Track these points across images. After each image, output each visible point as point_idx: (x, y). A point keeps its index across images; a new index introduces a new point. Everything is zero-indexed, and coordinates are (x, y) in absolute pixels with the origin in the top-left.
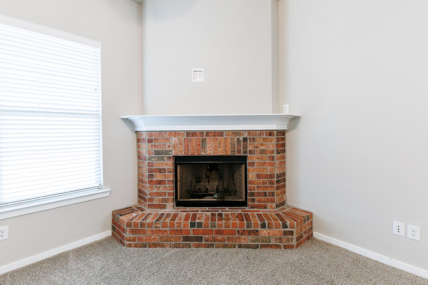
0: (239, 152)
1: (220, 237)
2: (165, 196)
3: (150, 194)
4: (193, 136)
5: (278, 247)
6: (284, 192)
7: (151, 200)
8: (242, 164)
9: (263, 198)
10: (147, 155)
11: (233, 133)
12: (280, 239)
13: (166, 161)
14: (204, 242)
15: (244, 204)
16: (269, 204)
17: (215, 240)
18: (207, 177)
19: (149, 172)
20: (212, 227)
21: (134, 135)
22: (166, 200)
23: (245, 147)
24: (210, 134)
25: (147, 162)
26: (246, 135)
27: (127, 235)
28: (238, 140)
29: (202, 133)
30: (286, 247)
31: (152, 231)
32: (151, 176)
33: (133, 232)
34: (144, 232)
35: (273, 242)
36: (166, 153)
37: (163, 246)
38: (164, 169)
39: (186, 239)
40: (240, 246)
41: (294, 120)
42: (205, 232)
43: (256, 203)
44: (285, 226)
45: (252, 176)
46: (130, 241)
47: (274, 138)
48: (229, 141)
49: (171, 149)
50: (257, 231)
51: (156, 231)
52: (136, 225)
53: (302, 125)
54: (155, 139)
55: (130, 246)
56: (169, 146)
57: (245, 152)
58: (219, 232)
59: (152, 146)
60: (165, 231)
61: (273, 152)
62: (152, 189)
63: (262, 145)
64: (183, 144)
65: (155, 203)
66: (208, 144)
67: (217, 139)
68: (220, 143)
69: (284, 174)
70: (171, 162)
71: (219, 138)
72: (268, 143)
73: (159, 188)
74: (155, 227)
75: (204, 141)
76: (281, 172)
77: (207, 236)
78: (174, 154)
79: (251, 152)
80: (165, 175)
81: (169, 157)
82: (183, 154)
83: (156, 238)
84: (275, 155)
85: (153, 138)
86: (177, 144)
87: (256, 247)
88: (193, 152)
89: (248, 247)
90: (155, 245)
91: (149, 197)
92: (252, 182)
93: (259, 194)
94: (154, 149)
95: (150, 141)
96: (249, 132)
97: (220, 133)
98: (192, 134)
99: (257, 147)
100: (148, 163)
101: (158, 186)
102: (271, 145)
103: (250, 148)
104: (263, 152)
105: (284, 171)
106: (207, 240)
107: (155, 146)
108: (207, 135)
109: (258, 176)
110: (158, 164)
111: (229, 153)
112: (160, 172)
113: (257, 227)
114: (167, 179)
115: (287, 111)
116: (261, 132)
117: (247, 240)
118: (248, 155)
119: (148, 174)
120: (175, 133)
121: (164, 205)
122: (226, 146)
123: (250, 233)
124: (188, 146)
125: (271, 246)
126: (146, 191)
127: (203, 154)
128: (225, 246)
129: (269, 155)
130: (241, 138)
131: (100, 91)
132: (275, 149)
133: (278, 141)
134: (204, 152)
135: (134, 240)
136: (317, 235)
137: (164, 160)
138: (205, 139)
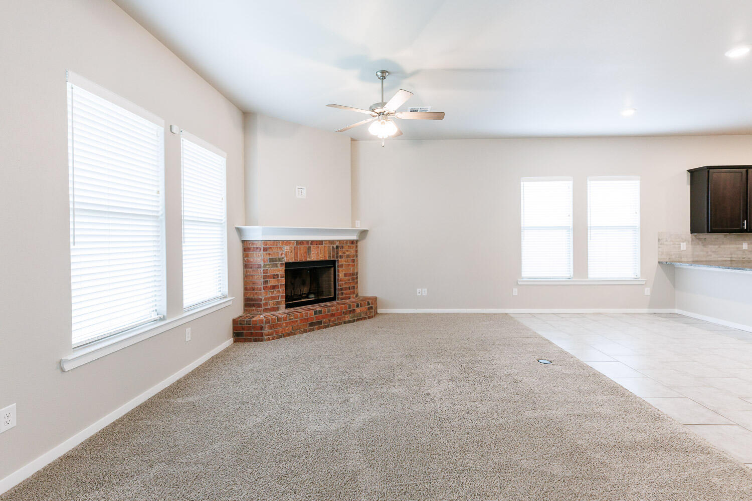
0: (333, 257)
1: (333, 319)
2: (278, 299)
3: (265, 299)
4: (301, 245)
5: (365, 318)
6: (357, 288)
7: (266, 304)
8: (331, 267)
9: (348, 291)
10: (262, 263)
11: (330, 242)
12: (366, 313)
13: (279, 268)
14: (323, 325)
15: (334, 299)
16: (352, 296)
17: (330, 321)
18: (292, 284)
19: (264, 279)
20: (328, 312)
21: (242, 244)
22: (279, 303)
23: (337, 253)
24: (313, 243)
25: (262, 269)
26: (338, 244)
27: (266, 331)
28: (333, 247)
29: (307, 242)
30: (369, 318)
31: (287, 324)
32: (266, 282)
33: (271, 327)
34: (280, 325)
35: (363, 316)
36: (280, 260)
37: (295, 334)
38: (277, 275)
39: (311, 324)
40: (345, 323)
41: (364, 233)
42: (324, 317)
43: (344, 296)
44: (369, 304)
45: (341, 275)
46: (268, 335)
47: (354, 246)
48: (327, 249)
49: (283, 256)
50: (354, 310)
51: (290, 323)
52: (273, 320)
53: (370, 236)
54: (270, 248)
55: (268, 339)
56: (282, 254)
57: (337, 257)
58: (333, 315)
59: (267, 254)
60: (297, 321)
62: (267, 294)
63: (347, 251)
64: (293, 251)
65: (269, 307)
66: (313, 251)
67: (318, 247)
68: (321, 250)
69: (357, 273)
70: (283, 268)
71: (320, 246)
72: (351, 250)
73: (273, 292)
74: (290, 319)
75: (309, 248)
77: (325, 320)
78: (285, 261)
79: (341, 257)
80: (278, 280)
81: (282, 264)
82: (293, 260)
83: (289, 328)
84: (355, 258)
85: (268, 247)
86: (289, 252)
87: (354, 321)
88: (301, 258)
89: (349, 322)
90: (289, 335)
91: (264, 302)
92: (341, 280)
93: (346, 289)
94: (268, 257)
95: (265, 250)
96: (340, 241)
97: (320, 242)
98: (300, 243)
99: (344, 253)
100: (264, 270)
101: (272, 291)
102: (353, 251)
103: (340, 254)
104: (348, 256)
105: (357, 271)
106: (324, 323)
107: (269, 254)
108: (311, 244)
109: (345, 275)
110: (272, 271)
111: (327, 259)
112: (274, 278)
113: (354, 307)
114: (279, 284)
115: (360, 226)
116: (347, 241)
117: (348, 317)
118: (339, 259)
119: (263, 280)
120: (287, 242)
121: (278, 307)
122: (325, 252)
123: (350, 312)
124: (297, 253)
125: (361, 319)
126: (260, 297)
127: (308, 259)
128: (337, 325)
129: (352, 258)
130: (335, 246)
132: (353, 254)
133: (356, 248)
134: (310, 258)
135: (272, 334)
136: (379, 311)
137: (277, 267)
138: (310, 247)
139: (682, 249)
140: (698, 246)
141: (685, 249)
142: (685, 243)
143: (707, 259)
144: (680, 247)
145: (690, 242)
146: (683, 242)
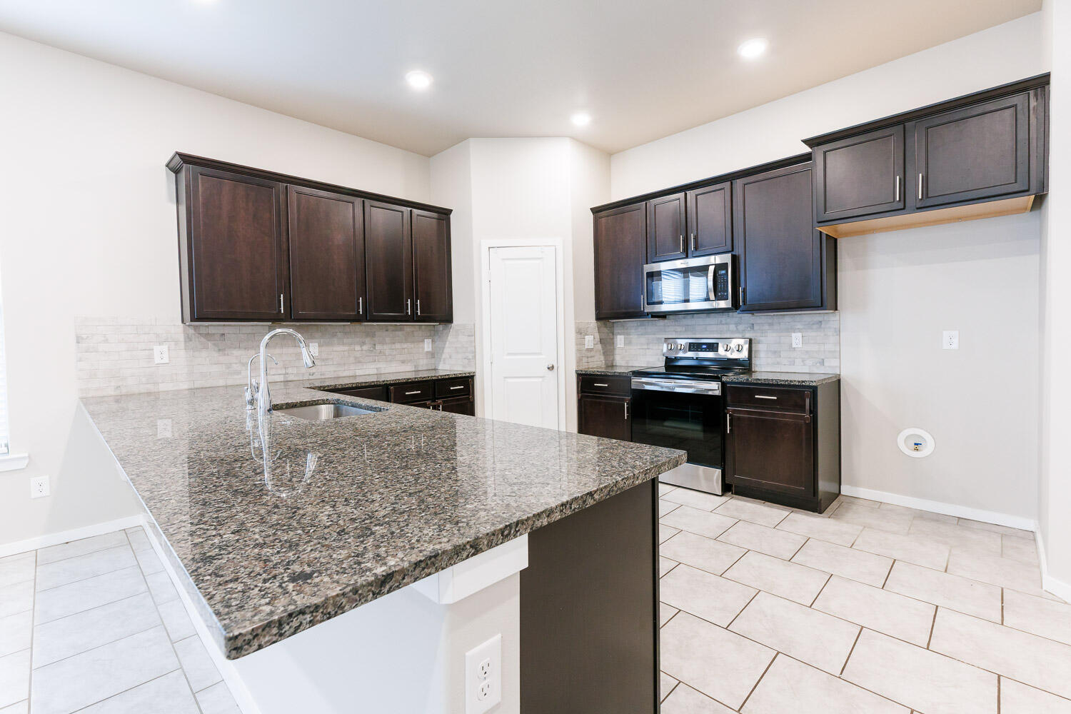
139: (157, 360)
140: (204, 353)
141: (166, 360)
142: (165, 348)
143: (230, 382)
144: (151, 358)
145: (182, 345)
146: (160, 344)
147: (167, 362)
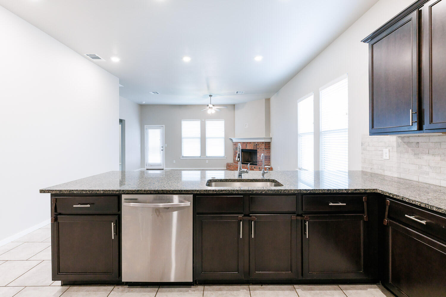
0: (255, 148)
3: (235, 159)
6: (270, 162)
15: (257, 164)
21: (232, 143)
28: (255, 145)
32: (235, 154)
41: (271, 139)
43: (259, 164)
47: (264, 144)
54: (237, 144)
57: (257, 149)
61: (263, 149)
63: (261, 146)
64: (242, 145)
66: (248, 146)
68: (250, 145)
69: (270, 156)
70: (240, 151)
75: (246, 145)
76: (268, 155)
78: (241, 149)
84: (264, 149)
88: (244, 148)
93: (260, 161)
94: (236, 147)
95: (235, 145)
96: (257, 142)
97: (250, 143)
98: (244, 143)
99: (259, 147)
100: (235, 151)
102: (263, 147)
103: (258, 147)
104: (261, 148)
105: (269, 155)
108: (247, 143)
111: (252, 149)
116: (261, 142)
122: (252, 146)
127: (246, 149)
130: (255, 144)
131: (224, 132)
132: (264, 147)
133: (265, 145)
139: (384, 157)
141: (388, 157)
144: (382, 155)
145: (395, 149)
146: (386, 147)
147: (388, 159)
